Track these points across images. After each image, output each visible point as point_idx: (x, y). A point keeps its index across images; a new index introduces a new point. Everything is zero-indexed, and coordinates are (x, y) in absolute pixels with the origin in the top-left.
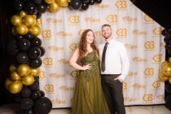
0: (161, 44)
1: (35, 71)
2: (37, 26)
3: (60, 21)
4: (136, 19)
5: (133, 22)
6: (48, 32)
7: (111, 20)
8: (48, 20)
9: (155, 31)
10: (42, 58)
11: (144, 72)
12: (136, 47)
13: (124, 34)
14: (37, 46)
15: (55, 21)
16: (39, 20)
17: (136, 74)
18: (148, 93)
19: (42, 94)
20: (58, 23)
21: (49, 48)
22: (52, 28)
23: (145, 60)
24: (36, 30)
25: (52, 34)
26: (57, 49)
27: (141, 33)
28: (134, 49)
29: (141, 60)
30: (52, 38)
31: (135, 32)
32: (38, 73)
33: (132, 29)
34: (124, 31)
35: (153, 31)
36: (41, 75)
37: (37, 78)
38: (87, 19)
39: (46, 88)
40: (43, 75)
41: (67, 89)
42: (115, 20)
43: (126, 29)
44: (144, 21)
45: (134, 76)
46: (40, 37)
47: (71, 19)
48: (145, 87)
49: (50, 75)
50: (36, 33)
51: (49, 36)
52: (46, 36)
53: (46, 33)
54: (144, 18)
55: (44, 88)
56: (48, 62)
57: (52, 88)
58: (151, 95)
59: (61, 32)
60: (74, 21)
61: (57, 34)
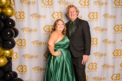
1: (8, 52)
2: (10, 7)
3: (34, 3)
4: (106, 4)
5: (104, 6)
6: (22, 13)
7: (84, 4)
8: (21, 1)
10: (16, 39)
11: (113, 53)
12: (106, 30)
13: (95, 17)
14: (11, 27)
15: (29, 3)
17: (105, 55)
18: (116, 73)
19: (15, 74)
20: (31, 5)
21: (22, 29)
22: (25, 8)
23: (114, 42)
24: (9, 11)
25: (26, 15)
26: (30, 31)
27: (111, 17)
28: (104, 32)
29: (110, 42)
31: (106, 15)
32: (11, 54)
33: (103, 13)
34: (95, 14)
36: (14, 56)
37: (9, 59)
38: (60, 2)
39: (19, 69)
42: (87, 4)
43: (97, 13)
44: (114, 5)
45: (103, 57)
46: (13, 18)
48: (113, 67)
49: (23, 56)
50: (9, 14)
51: (22, 17)
52: (19, 17)
53: (19, 14)
54: (114, 3)
55: (17, 69)
56: (21, 43)
57: (25, 69)
58: (119, 74)
59: (34, 14)
60: (47, 4)
61: (31, 15)
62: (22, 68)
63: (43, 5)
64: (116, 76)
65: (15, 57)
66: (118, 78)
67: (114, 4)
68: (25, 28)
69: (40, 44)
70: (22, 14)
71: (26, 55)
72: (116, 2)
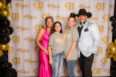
0: (109, 28)
3: (27, 6)
4: (89, 7)
5: (87, 9)
7: (69, 7)
8: (16, 5)
9: (105, 18)
10: (11, 36)
15: (23, 6)
16: (9, 5)
20: (25, 8)
21: (17, 28)
22: (20, 11)
24: (5, 13)
25: (20, 16)
26: (23, 29)
27: (93, 18)
30: (20, 19)
35: (103, 18)
37: (5, 52)
38: (49, 5)
39: (14, 60)
40: (12, 49)
41: (32, 62)
42: (72, 7)
47: (36, 5)
49: (17, 50)
51: (17, 18)
52: (15, 18)
53: (15, 15)
54: (96, 6)
55: (12, 60)
56: (16, 39)
57: (19, 61)
58: (100, 69)
59: (27, 15)
60: (38, 7)
61: (24, 16)
62: (17, 60)
63: (35, 8)
64: (96, 70)
65: (11, 51)
66: (99, 72)
67: (96, 8)
68: (19, 27)
69: (32, 40)
70: (17, 15)
71: (20, 49)
72: (97, 6)
